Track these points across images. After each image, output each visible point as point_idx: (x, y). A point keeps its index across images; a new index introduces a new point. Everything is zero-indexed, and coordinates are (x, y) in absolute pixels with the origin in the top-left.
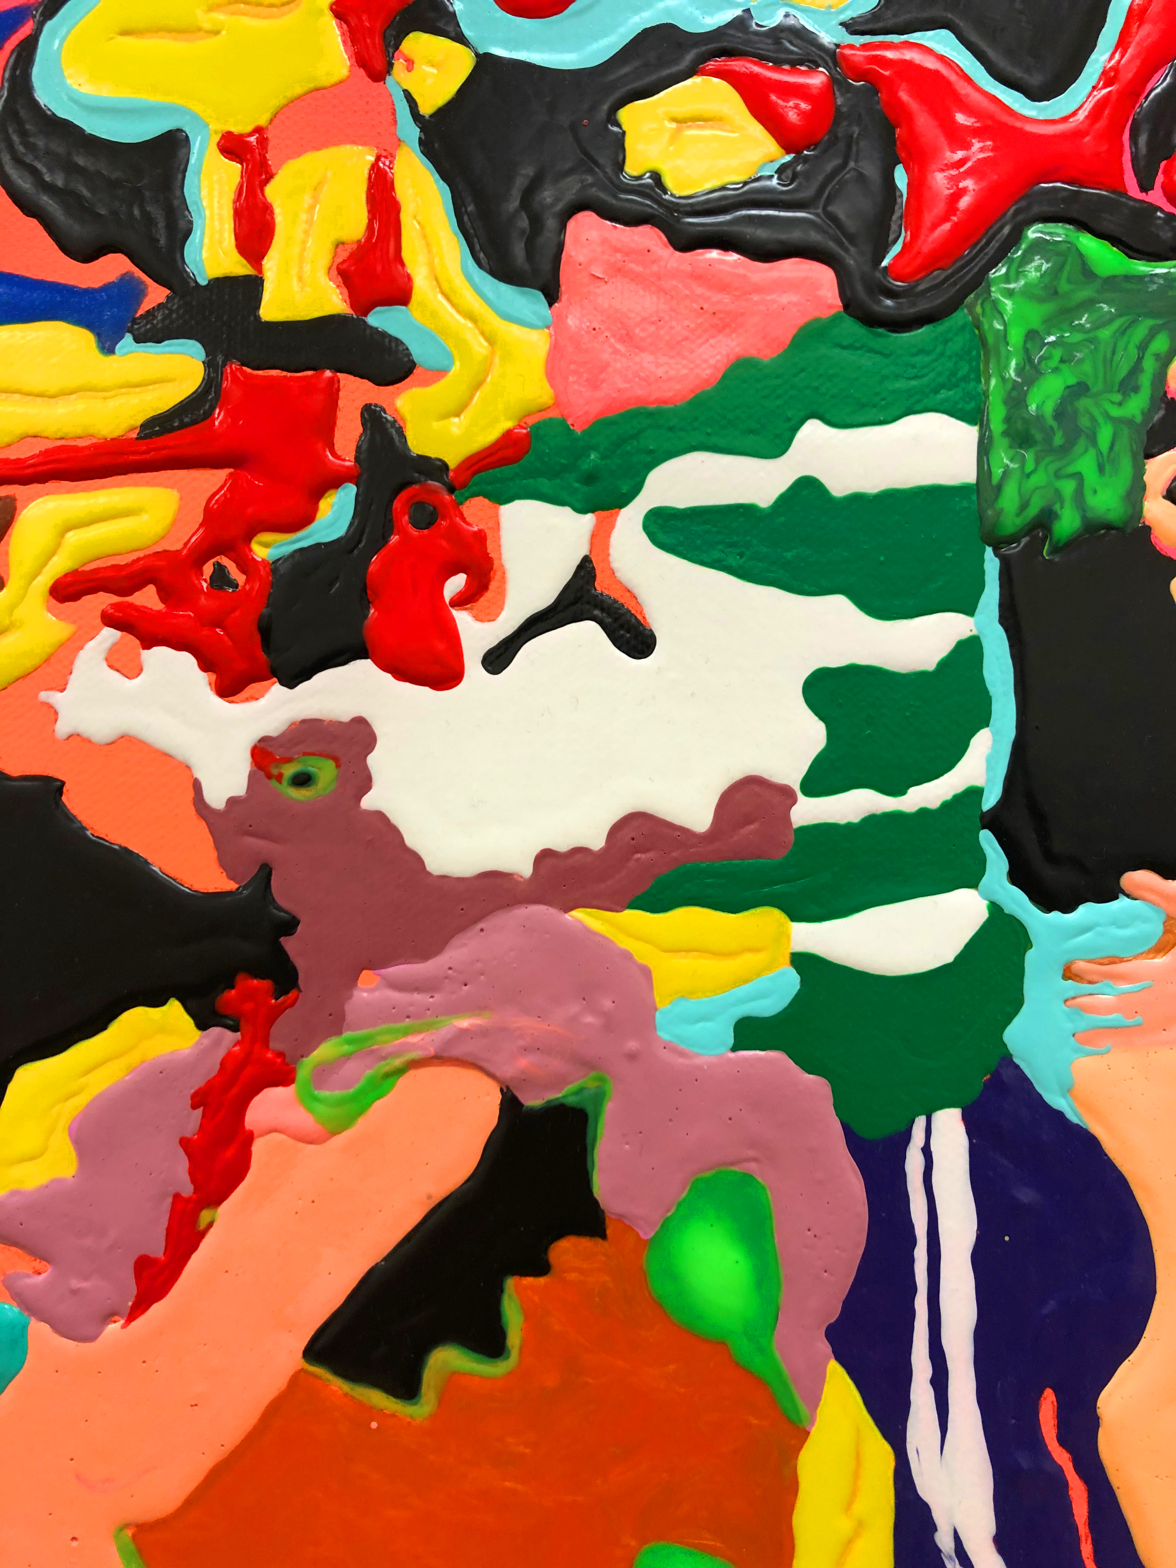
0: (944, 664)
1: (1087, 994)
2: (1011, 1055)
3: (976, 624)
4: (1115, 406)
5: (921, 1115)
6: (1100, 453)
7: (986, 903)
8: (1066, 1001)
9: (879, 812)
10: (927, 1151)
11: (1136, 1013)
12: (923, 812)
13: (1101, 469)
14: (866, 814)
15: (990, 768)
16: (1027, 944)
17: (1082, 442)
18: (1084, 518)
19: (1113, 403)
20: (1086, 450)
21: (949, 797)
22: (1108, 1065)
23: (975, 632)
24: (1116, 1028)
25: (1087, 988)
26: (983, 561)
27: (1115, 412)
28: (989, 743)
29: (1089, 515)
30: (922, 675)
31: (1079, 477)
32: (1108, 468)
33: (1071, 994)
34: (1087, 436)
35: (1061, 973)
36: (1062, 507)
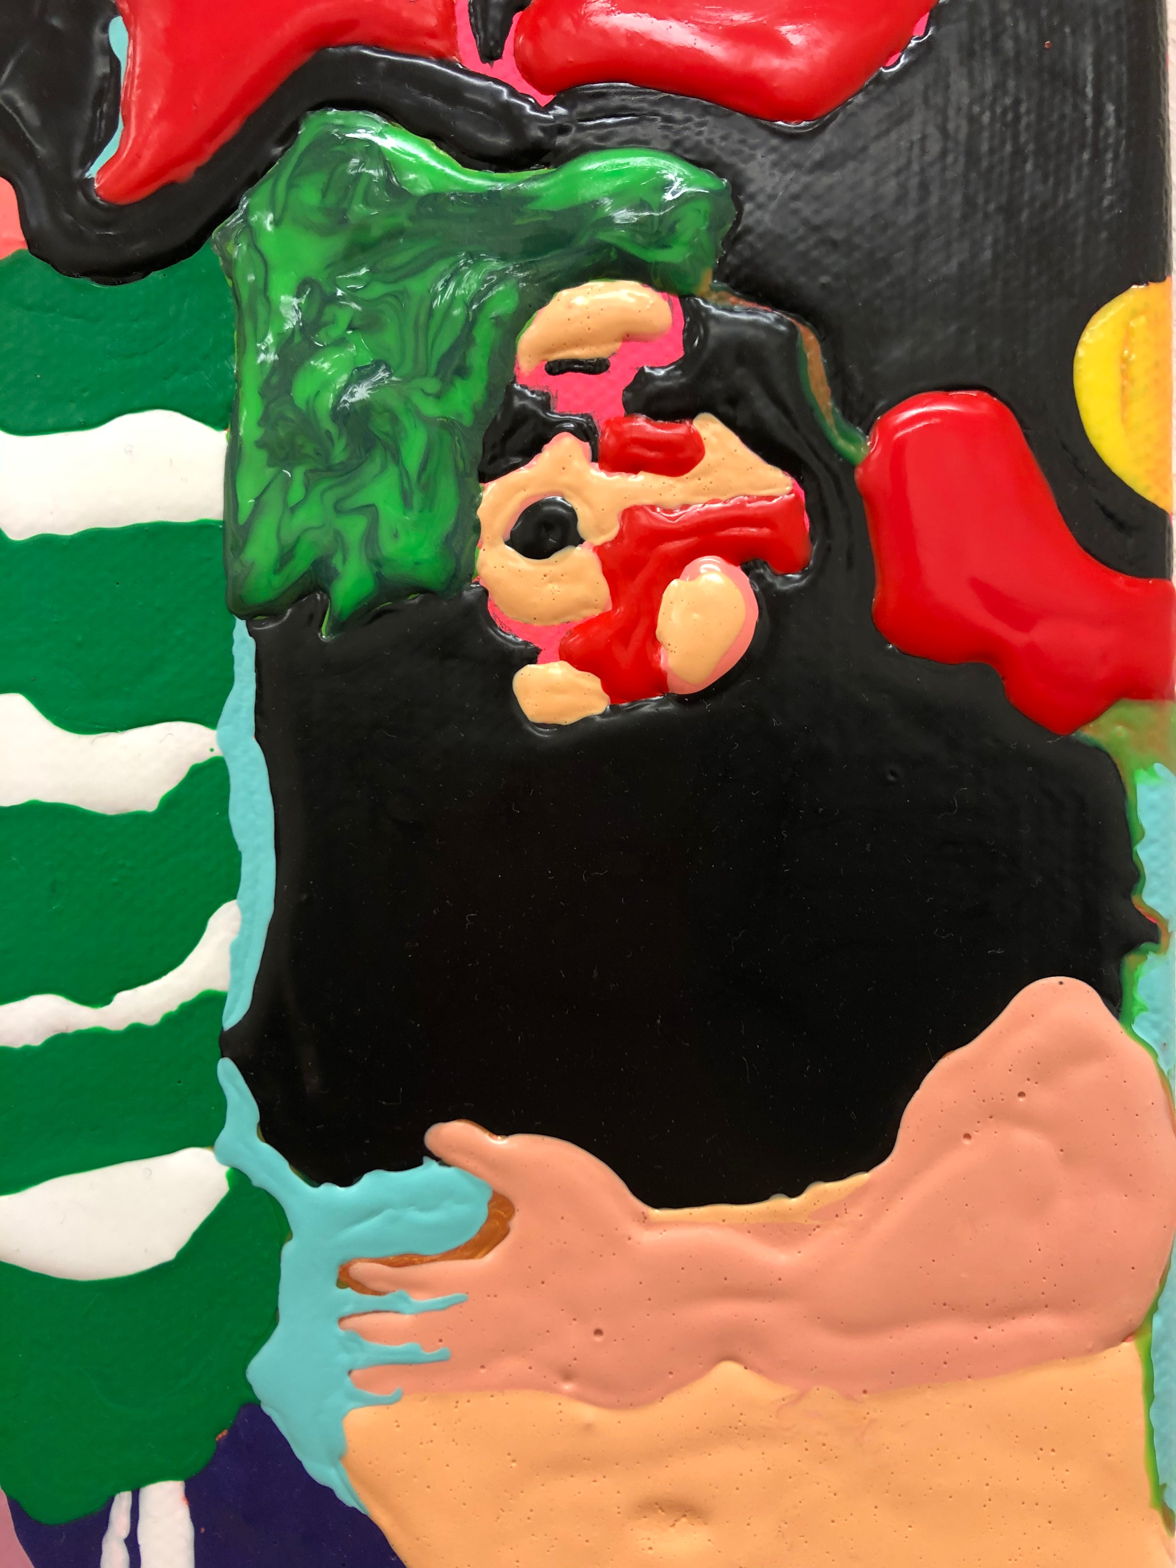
0: (171, 802)
1: (370, 1310)
2: (260, 1401)
3: (220, 740)
4: (431, 398)
5: (124, 1490)
6: (404, 473)
7: (225, 1169)
8: (341, 1320)
9: (71, 1030)
10: (132, 1543)
11: (441, 1341)
12: (136, 1031)
13: (406, 500)
14: (52, 1034)
15: (236, 964)
16: (284, 1232)
17: (378, 456)
18: (379, 577)
19: (427, 394)
20: (383, 468)
21: (173, 1007)
22: (396, 1421)
23: (217, 753)
24: (410, 1364)
25: (370, 1301)
26: (231, 642)
27: (430, 409)
28: (236, 924)
29: (387, 571)
30: (137, 818)
31: (371, 510)
32: (417, 499)
33: (348, 1309)
34: (386, 447)
35: (334, 1277)
36: (345, 560)
